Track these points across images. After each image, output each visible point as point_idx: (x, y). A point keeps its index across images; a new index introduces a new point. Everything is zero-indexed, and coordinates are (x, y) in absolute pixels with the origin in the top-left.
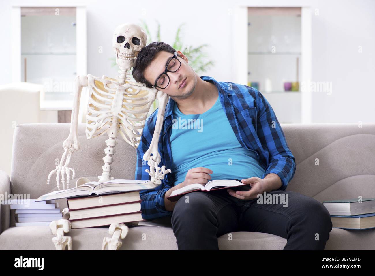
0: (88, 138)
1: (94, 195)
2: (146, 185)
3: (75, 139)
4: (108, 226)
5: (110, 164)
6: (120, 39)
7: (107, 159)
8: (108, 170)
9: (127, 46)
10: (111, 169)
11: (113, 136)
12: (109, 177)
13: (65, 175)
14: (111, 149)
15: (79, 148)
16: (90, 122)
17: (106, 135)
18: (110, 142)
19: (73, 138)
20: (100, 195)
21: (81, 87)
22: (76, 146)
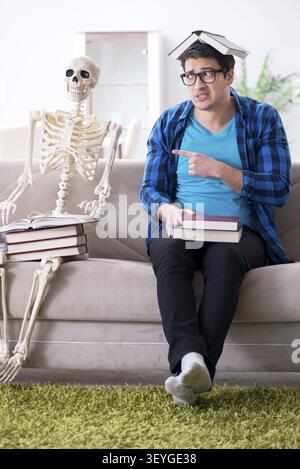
0: (43, 172)
1: (30, 229)
2: (80, 219)
3: (30, 175)
4: (40, 260)
5: (63, 199)
6: (69, 73)
7: (61, 194)
8: (61, 205)
9: (75, 79)
10: (64, 203)
11: (66, 170)
12: (63, 212)
13: (6, 210)
14: (65, 184)
15: (34, 183)
16: (44, 158)
17: (61, 169)
18: (64, 177)
19: (27, 173)
20: (36, 230)
21: (34, 122)
22: (30, 182)
